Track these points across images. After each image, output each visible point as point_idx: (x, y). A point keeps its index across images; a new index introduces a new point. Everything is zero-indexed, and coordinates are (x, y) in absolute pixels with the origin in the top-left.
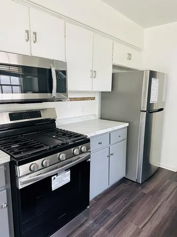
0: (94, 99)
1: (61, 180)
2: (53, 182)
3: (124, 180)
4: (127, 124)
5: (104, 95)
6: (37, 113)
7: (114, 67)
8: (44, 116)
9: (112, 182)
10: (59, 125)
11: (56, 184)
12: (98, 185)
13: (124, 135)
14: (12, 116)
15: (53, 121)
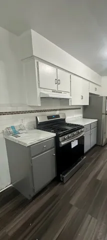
0: (80, 108)
1: (74, 144)
2: (72, 144)
3: (96, 145)
4: (97, 120)
5: (85, 107)
6: (58, 116)
7: (90, 94)
8: (61, 117)
9: (91, 146)
10: (67, 121)
11: (73, 146)
12: (88, 146)
13: (95, 125)
14: (49, 117)
15: (64, 120)
